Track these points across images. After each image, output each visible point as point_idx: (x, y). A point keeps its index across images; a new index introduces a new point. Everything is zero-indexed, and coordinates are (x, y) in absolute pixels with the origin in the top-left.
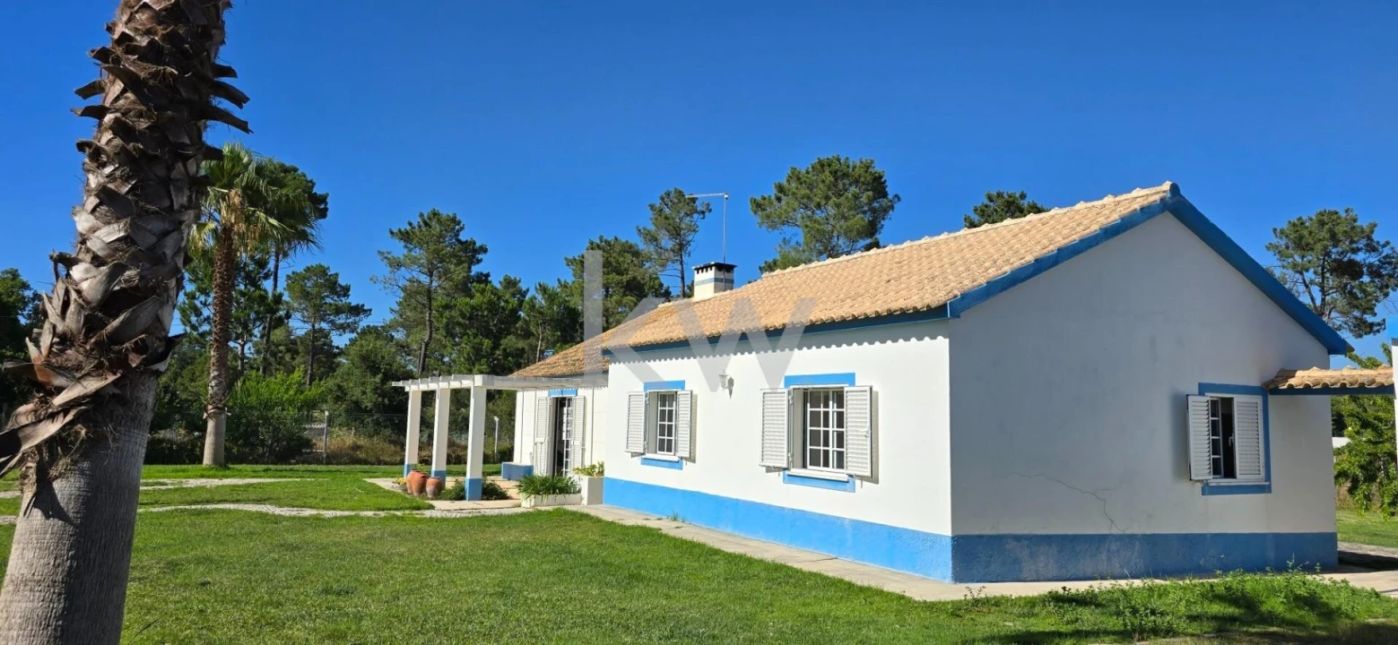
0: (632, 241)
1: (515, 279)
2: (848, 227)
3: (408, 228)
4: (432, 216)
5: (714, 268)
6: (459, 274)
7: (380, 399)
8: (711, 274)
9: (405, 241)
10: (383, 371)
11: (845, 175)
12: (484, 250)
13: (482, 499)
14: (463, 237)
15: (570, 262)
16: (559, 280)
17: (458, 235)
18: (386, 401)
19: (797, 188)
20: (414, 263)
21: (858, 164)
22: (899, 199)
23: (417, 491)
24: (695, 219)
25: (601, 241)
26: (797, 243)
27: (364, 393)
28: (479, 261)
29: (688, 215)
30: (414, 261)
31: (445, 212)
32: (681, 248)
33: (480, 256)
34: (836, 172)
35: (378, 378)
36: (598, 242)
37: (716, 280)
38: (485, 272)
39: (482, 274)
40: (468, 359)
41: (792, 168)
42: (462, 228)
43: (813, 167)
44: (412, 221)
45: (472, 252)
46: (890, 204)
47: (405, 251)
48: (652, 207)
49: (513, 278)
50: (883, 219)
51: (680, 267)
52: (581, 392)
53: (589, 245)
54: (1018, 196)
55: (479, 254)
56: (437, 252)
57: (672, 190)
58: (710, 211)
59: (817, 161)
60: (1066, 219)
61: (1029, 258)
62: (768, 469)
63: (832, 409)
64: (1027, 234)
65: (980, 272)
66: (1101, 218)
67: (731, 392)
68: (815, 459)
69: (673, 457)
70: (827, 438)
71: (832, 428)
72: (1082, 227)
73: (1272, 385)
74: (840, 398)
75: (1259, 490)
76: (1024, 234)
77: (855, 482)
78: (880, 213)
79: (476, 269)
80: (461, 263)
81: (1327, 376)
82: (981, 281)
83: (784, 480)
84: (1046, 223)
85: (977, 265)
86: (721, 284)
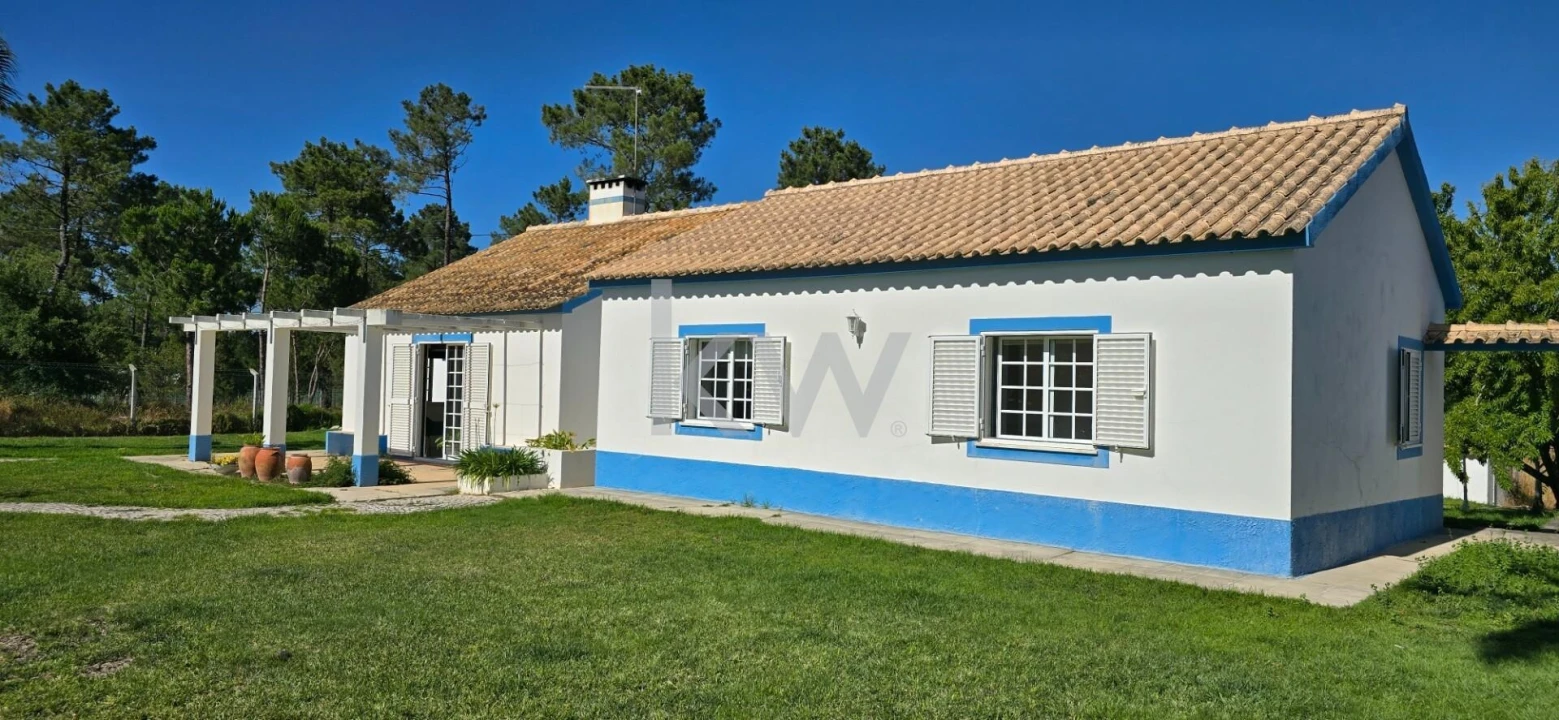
0: (381, 148)
1: (177, 188)
2: (669, 152)
3: (30, 104)
4: (68, 91)
5: (622, 184)
6: (115, 174)
7: (41, 343)
8: (618, 190)
9: (24, 121)
10: (41, 302)
11: (665, 90)
12: (150, 144)
13: (379, 484)
14: (116, 123)
15: (275, 168)
16: (252, 193)
17: (108, 120)
18: (50, 346)
19: (603, 99)
20: (40, 154)
21: (676, 78)
22: (719, 124)
23: (266, 475)
24: (467, 126)
25: (324, 145)
26: (602, 166)
27: (12, 334)
28: (143, 159)
29: (456, 119)
30: (41, 151)
31: (87, 86)
32: (445, 162)
33: (145, 153)
34: (654, 85)
35: (35, 313)
36: (320, 145)
37: (626, 199)
38: (148, 174)
39: (144, 176)
40: (179, 291)
41: (596, 74)
42: (116, 112)
43: (623, 76)
44: (34, 94)
45: (132, 146)
46: (710, 129)
47: (25, 137)
48: (407, 105)
49: (173, 187)
50: (702, 146)
51: (444, 185)
53: (305, 148)
54: (836, 133)
55: (142, 149)
56: (79, 142)
57: (435, 85)
58: (485, 117)
59: (628, 68)
60: (1281, 140)
61: (1340, 179)
62: (937, 439)
63: (1048, 362)
64: (1240, 154)
65: (1281, 192)
66: (1355, 140)
67: (860, 340)
68: (1012, 426)
69: (745, 424)
70: (1036, 400)
71: (1048, 387)
72: (1346, 149)
73: (1433, 340)
74: (1085, 348)
75: (1418, 452)
76: (1231, 155)
77: (1114, 456)
78: (700, 139)
79: (138, 169)
80: (115, 159)
81: (1490, 331)
82: (1318, 202)
83: (970, 453)
84: (1250, 145)
85: (1245, 186)
86: (631, 204)
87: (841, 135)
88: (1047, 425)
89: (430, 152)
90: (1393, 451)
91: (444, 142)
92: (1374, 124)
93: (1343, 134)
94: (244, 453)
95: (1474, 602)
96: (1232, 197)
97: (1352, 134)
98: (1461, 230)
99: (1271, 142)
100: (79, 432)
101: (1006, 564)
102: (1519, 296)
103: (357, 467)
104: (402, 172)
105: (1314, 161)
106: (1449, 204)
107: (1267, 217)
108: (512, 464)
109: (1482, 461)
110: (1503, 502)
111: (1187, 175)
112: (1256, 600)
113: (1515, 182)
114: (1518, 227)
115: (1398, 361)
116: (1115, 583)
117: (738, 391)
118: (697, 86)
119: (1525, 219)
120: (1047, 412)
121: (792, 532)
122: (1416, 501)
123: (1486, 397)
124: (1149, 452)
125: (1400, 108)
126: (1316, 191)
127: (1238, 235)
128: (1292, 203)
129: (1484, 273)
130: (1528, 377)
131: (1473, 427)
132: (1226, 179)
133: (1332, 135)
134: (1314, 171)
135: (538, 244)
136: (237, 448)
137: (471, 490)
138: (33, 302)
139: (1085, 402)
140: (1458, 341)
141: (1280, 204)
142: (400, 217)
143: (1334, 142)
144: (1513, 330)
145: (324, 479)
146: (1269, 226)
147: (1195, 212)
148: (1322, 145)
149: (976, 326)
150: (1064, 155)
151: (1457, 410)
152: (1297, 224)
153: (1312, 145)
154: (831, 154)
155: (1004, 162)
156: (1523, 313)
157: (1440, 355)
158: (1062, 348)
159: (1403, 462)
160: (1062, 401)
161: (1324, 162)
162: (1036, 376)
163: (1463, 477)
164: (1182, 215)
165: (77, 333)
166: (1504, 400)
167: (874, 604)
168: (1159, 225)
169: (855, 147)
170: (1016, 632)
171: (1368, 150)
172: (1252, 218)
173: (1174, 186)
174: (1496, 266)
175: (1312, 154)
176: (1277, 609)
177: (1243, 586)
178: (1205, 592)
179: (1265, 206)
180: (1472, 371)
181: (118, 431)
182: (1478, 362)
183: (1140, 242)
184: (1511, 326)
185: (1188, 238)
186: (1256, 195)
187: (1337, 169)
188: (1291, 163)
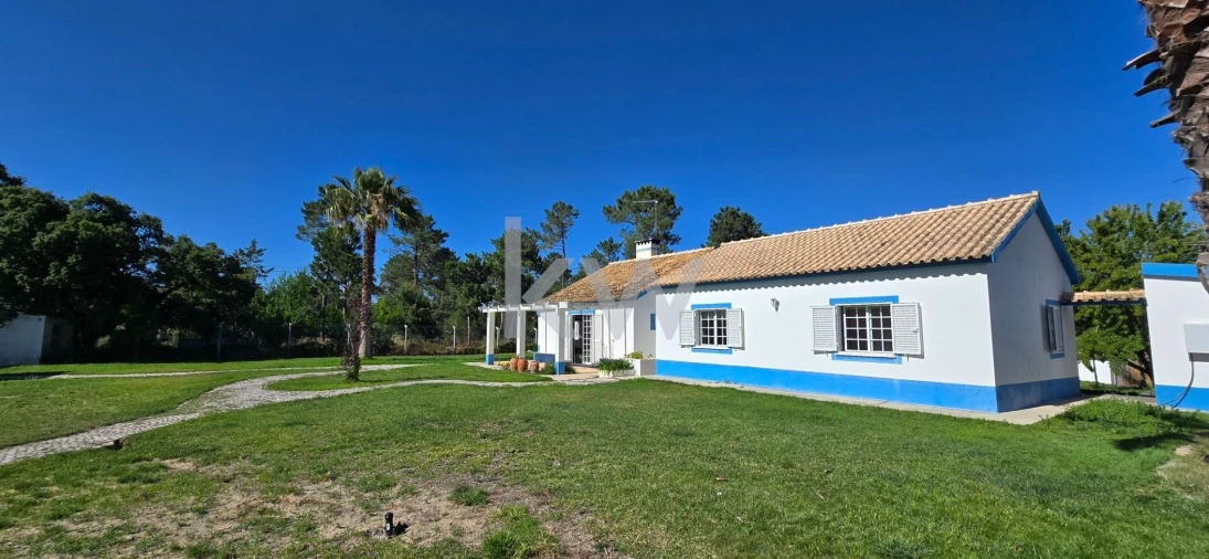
5: (651, 242)
6: (433, 248)
11: (657, 196)
12: (446, 235)
13: (567, 374)
14: (434, 228)
15: (494, 242)
17: (432, 227)
18: (420, 319)
20: (407, 242)
21: (662, 190)
22: (682, 209)
23: (521, 369)
24: (571, 219)
28: (444, 241)
29: (567, 216)
30: (408, 240)
31: (425, 212)
32: (562, 235)
33: (445, 239)
35: (414, 306)
37: (652, 248)
38: (446, 248)
39: (444, 248)
41: (626, 191)
42: (435, 223)
45: (440, 236)
46: (678, 212)
47: (403, 235)
48: (547, 211)
49: (457, 252)
50: (676, 219)
52: (598, 312)
55: (444, 237)
56: (421, 236)
57: (559, 202)
58: (579, 214)
59: (641, 187)
60: (974, 211)
61: (1007, 230)
62: (817, 352)
63: (868, 317)
64: (955, 218)
65: (978, 237)
66: (1013, 210)
67: (777, 309)
68: (852, 346)
69: (722, 347)
70: (863, 334)
71: (869, 328)
72: (1008, 215)
73: (1065, 300)
74: (886, 310)
75: (1062, 355)
76: (950, 219)
77: (904, 359)
78: (674, 216)
79: (442, 245)
80: (434, 242)
81: (1097, 295)
82: (997, 241)
83: (833, 358)
84: (959, 214)
85: (959, 235)
86: (655, 251)
87: (739, 209)
88: (870, 345)
89: (556, 230)
90: (1048, 355)
91: (562, 226)
92: (1022, 201)
93: (1006, 207)
94: (512, 361)
95: (1094, 425)
96: (953, 240)
97: (1011, 207)
98: (1077, 243)
99: (970, 212)
100: (436, 354)
101: (856, 407)
102: (1115, 276)
103: (557, 366)
104: (545, 240)
105: (992, 221)
106: (1068, 230)
107: (971, 250)
108: (621, 366)
109: (1103, 360)
110: (1121, 383)
111: (929, 230)
112: (981, 422)
113: (1108, 217)
114: (1112, 240)
115: (1047, 312)
116: (909, 414)
117: (719, 332)
118: (671, 193)
119: (1116, 236)
120: (870, 339)
121: (752, 394)
122: (1063, 380)
123: (1101, 328)
124: (922, 356)
125: (1035, 193)
126: (995, 236)
127: (958, 258)
128: (983, 243)
129: (1094, 264)
130: (1126, 317)
131: (1095, 343)
132: (949, 231)
133: (1001, 207)
134: (993, 226)
135: (616, 270)
136: (509, 359)
137: (604, 376)
138: (414, 302)
139: (888, 334)
140: (1079, 301)
141: (977, 243)
142: (540, 259)
143: (1002, 211)
144: (1110, 294)
145: (543, 372)
146: (973, 254)
147: (935, 248)
148: (996, 213)
149: (832, 302)
150: (864, 221)
151: (1085, 334)
152: (987, 252)
153: (991, 213)
154: (734, 218)
155: (835, 226)
156: (1116, 285)
157: (1071, 308)
158: (875, 311)
159: (1054, 360)
160: (876, 334)
161: (998, 221)
162: (863, 323)
163: (1092, 370)
164: (929, 249)
165: (429, 314)
166: (1113, 329)
167: (801, 421)
168: (918, 254)
169: (746, 214)
170: (870, 433)
171: (1020, 215)
172: (965, 250)
173: (923, 235)
174: (1100, 260)
175: (991, 217)
176: (991, 426)
177: (974, 416)
178: (955, 418)
179: (970, 244)
180: (1092, 314)
181: (449, 353)
182: (1095, 309)
183: (910, 263)
184: (1108, 292)
185: (933, 260)
186: (965, 239)
187: (1005, 225)
188: (981, 223)
